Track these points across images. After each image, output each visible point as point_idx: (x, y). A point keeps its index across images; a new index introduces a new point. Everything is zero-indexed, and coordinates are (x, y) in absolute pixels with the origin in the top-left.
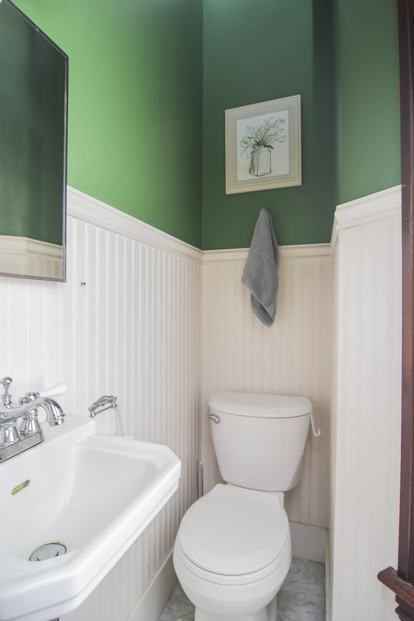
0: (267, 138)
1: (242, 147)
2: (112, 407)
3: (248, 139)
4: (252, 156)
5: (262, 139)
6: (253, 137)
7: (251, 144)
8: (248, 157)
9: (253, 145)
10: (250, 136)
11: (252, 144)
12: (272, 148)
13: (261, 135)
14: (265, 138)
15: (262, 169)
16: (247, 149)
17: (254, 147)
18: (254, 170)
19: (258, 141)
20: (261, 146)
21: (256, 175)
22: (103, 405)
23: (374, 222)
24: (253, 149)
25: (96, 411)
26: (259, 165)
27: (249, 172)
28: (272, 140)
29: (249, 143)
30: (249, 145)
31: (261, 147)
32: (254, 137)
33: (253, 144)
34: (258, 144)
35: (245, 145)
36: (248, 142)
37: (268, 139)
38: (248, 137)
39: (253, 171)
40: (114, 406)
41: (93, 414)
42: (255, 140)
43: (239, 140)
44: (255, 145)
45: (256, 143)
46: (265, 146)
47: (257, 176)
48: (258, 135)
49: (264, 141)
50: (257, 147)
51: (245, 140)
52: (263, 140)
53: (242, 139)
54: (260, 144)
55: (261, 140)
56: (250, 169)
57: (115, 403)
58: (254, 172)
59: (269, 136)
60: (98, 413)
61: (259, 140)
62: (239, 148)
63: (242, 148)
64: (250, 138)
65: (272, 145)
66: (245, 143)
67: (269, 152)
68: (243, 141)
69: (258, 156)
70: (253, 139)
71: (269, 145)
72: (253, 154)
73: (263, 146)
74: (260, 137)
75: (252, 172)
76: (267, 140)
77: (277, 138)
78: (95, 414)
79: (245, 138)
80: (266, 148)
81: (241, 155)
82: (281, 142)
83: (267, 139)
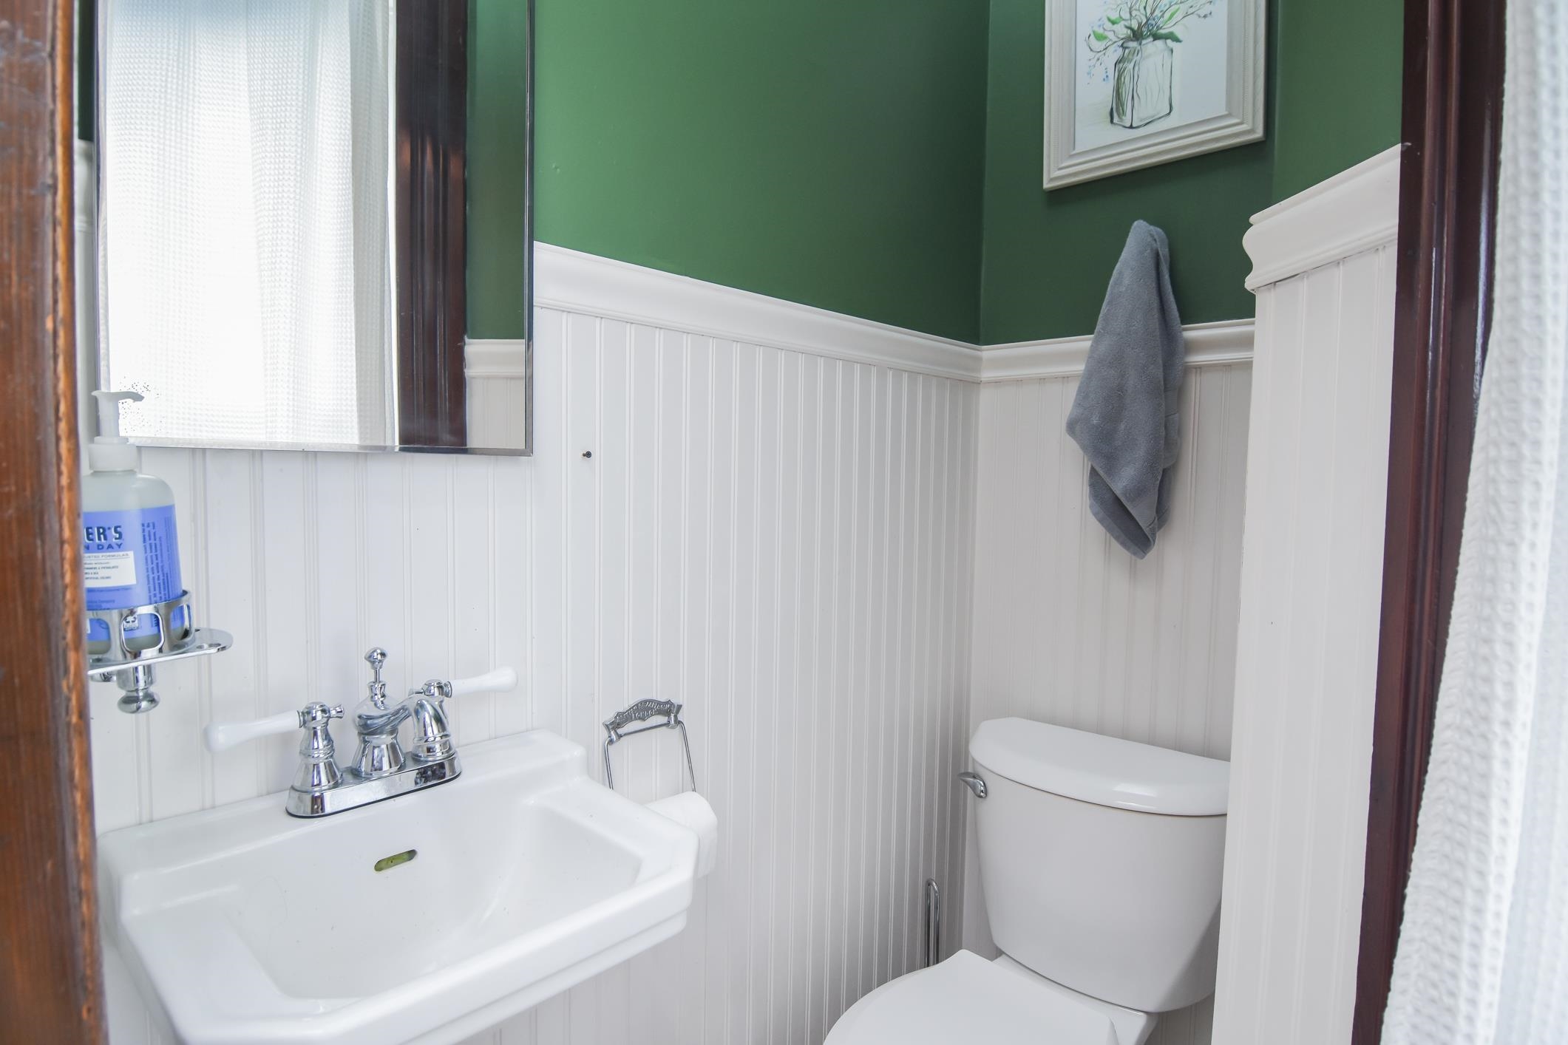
0: (1163, 13)
1: (1091, 50)
2: (667, 724)
3: (1108, 25)
4: (1119, 71)
5: (1148, 20)
6: (1121, 17)
7: (1115, 39)
8: (1107, 76)
9: (1122, 39)
10: (1114, 17)
11: (1119, 38)
12: (1177, 40)
13: (1145, 8)
14: (1157, 13)
15: (1147, 103)
16: (1105, 54)
17: (1125, 45)
18: (1122, 114)
19: (1135, 26)
20: (1143, 39)
21: (1128, 125)
22: (643, 719)
23: (1339, 263)
24: (1120, 50)
25: (620, 731)
26: (1138, 95)
27: (1109, 119)
28: (1178, 16)
29: (1111, 35)
30: (1111, 43)
31: (1144, 42)
32: (1127, 16)
33: (1122, 37)
34: (1137, 35)
35: (1099, 45)
36: (1106, 33)
37: (1167, 15)
38: (1109, 20)
39: (1119, 115)
40: (672, 722)
41: (614, 737)
42: (1127, 24)
43: (1084, 30)
44: (1128, 39)
45: (1129, 31)
46: (1156, 37)
47: (1131, 127)
48: (1136, 10)
49: (1154, 23)
50: (1133, 44)
51: (1100, 31)
52: (1149, 22)
53: (1092, 27)
54: (1142, 33)
55: (1144, 21)
56: (1112, 109)
57: (676, 717)
58: (1123, 117)
59: (1168, 6)
60: (625, 735)
61: (1140, 24)
62: (1083, 54)
63: (1092, 54)
64: (1113, 23)
65: (1178, 31)
66: (1100, 38)
67: (1167, 53)
68: (1094, 32)
69: (1136, 68)
70: (1123, 23)
71: (1165, 34)
72: (1121, 65)
73: (1151, 39)
74: (1144, 12)
75: (1116, 119)
76: (1162, 19)
77: (1192, 7)
78: (620, 736)
79: (1100, 23)
80: (1159, 43)
81: (1088, 74)
82: (1205, 16)
83: (1162, 16)
